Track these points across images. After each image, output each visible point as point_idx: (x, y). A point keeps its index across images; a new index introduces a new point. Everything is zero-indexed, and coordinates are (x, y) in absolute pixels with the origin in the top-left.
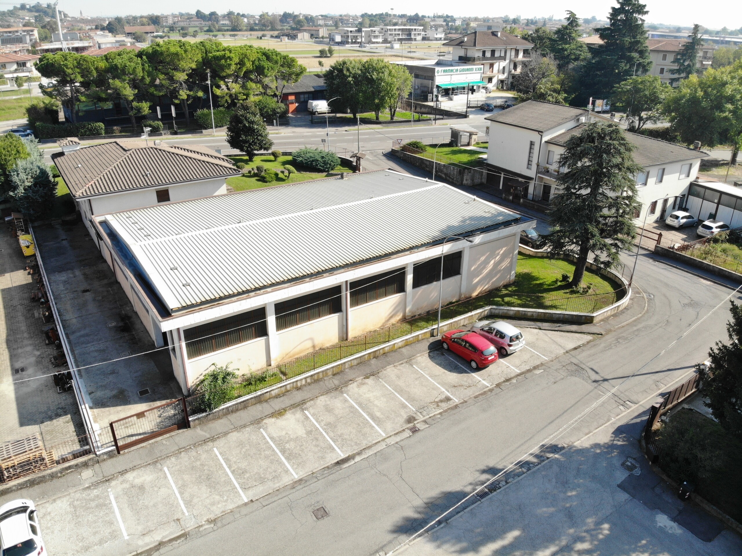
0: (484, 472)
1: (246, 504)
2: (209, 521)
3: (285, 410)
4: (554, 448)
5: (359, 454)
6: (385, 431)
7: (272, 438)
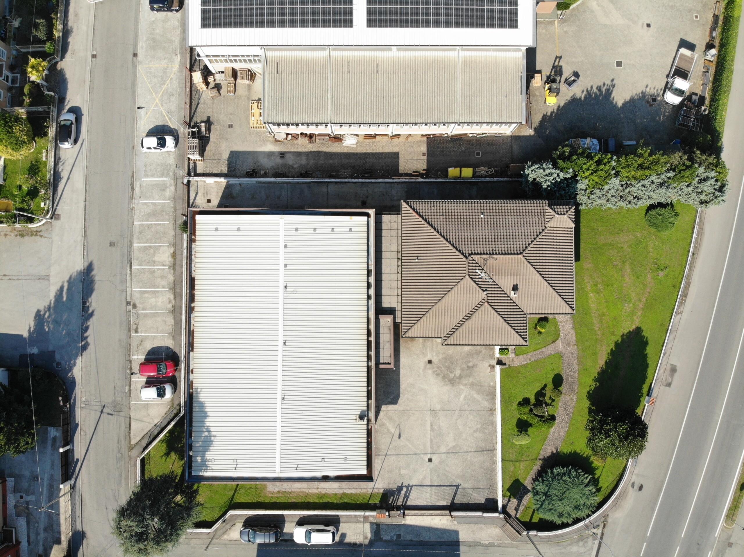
0: (93, 312)
1: (133, 222)
2: (133, 207)
3: (175, 259)
4: (85, 348)
5: (131, 274)
6: (135, 291)
7: (161, 246)
